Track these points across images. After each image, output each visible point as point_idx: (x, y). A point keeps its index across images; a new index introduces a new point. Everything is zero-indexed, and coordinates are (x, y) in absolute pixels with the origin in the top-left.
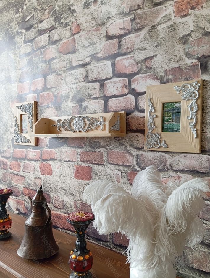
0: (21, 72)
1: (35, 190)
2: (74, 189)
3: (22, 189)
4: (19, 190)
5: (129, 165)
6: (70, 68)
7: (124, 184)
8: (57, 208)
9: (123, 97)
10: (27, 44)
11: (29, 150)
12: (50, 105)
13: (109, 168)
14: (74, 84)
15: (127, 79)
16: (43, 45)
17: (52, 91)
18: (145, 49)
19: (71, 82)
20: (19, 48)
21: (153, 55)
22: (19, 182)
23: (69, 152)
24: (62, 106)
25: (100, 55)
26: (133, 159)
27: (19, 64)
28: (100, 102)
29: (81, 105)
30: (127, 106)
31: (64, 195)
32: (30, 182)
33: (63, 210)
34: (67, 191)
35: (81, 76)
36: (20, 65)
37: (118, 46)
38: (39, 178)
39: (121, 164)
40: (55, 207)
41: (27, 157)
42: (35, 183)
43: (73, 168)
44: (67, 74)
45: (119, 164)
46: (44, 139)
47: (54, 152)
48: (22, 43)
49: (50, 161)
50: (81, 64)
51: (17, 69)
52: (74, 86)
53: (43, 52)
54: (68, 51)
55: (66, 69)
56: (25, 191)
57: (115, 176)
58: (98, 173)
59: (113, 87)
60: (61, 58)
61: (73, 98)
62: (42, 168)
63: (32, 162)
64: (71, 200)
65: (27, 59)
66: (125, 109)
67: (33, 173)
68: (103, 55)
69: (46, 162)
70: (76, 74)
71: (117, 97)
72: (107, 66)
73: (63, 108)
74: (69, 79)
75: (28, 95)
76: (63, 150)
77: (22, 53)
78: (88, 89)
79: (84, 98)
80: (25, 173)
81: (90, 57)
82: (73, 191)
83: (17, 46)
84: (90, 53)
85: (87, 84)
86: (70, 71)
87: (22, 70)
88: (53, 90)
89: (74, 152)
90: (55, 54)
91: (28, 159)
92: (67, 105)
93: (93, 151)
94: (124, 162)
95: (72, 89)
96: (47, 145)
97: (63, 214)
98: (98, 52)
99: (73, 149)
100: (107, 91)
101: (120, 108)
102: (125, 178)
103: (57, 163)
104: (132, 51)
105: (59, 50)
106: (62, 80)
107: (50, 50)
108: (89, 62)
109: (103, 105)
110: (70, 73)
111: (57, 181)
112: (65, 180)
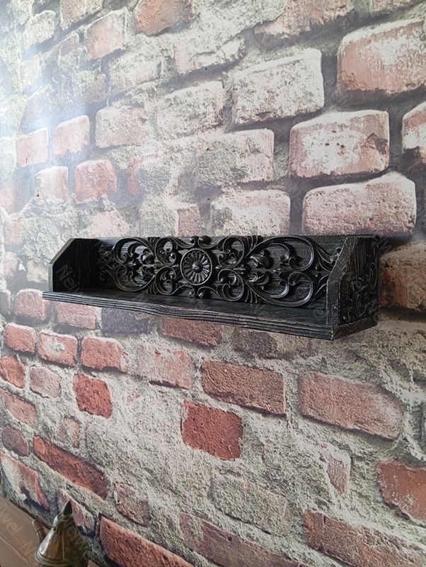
0: (26, 100)
1: (64, 449)
2: (182, 476)
3: (31, 439)
4: (26, 440)
5: (385, 436)
6: (170, 80)
7: (364, 500)
8: (127, 517)
9: (366, 183)
10: (44, 13)
11: (43, 331)
13: (305, 431)
14: (185, 135)
15: (386, 112)
16: (87, 13)
17: (112, 159)
19: (175, 127)
20: (22, 27)
22: (22, 418)
23: (164, 353)
24: (145, 208)
26: (399, 416)
27: (22, 78)
28: (274, 199)
29: (208, 205)
30: (382, 216)
31: (148, 486)
32: (50, 423)
33: (145, 530)
34: (158, 476)
35: (210, 109)
36: (24, 81)
38: (72, 418)
39: (351, 426)
40: (121, 513)
42: (63, 430)
43: (179, 407)
44: (162, 102)
45: (342, 425)
47: (119, 349)
48: (30, 11)
49: (107, 375)
50: (210, 66)
51: (17, 92)
52: (183, 142)
53: (86, 36)
54: (164, 23)
55: (156, 87)
56: (39, 446)
57: (325, 466)
58: (262, 440)
59: (327, 144)
60: (142, 48)
61: (179, 182)
62: (81, 390)
63: (54, 368)
64: (172, 508)
65: (42, 59)
66: (373, 227)
67: (58, 402)
68: (289, 27)
69: (93, 373)
70: (189, 100)
71: (341, 183)
72: (306, 69)
73: (147, 213)
74: (168, 119)
75: (44, 169)
76: (147, 345)
77: (30, 44)
78: (231, 151)
79: (220, 184)
80: (36, 395)
81: (239, 38)
82: (178, 482)
83: (16, 24)
84: (240, 24)
85: (230, 134)
86: (172, 92)
87: (30, 94)
88: (114, 155)
89: (182, 358)
90: (124, 37)
91: (43, 357)
92: (162, 206)
93: (248, 367)
94: (362, 423)
95: (179, 151)
96: (97, 326)
97: (146, 542)
98: (272, 17)
99: (178, 348)
100: (302, 161)
101: (353, 224)
102: (364, 478)
103: (128, 383)
105: (136, 23)
106: (144, 121)
107: (109, 26)
108: (237, 58)
109: (284, 211)
110: (169, 100)
111: (126, 440)
112: (151, 441)
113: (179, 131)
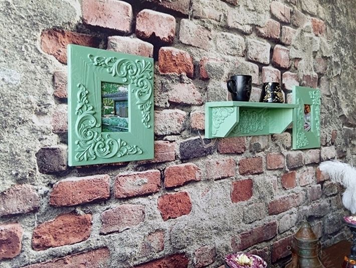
2: (232, 219)
5: (282, 167)
6: (224, 26)
7: (279, 190)
11: (120, 174)
12: (185, 78)
14: (231, 55)
17: (190, 53)
18: (297, 49)
19: (226, 49)
21: (300, 57)
23: (221, 163)
24: (210, 86)
25: (262, 31)
26: (284, 160)
31: (215, 237)
34: (221, 228)
35: (240, 48)
37: (280, 31)
38: (157, 230)
41: (118, 193)
43: (230, 187)
44: (219, 34)
45: (275, 168)
46: (169, 145)
47: (194, 167)
49: (186, 187)
50: (240, 30)
52: (230, 58)
55: (218, 25)
57: (272, 184)
58: (258, 185)
59: (270, 76)
61: (228, 76)
62: (165, 205)
63: (136, 200)
64: (228, 239)
67: (141, 226)
68: (265, 33)
69: (176, 190)
70: (232, 40)
72: (266, 49)
73: (212, 89)
74: (222, 44)
76: (212, 160)
78: (247, 69)
81: (251, 26)
82: (231, 223)
84: (252, 21)
85: (247, 62)
86: (224, 32)
88: (191, 50)
89: (230, 162)
91: (122, 196)
92: (220, 86)
93: (253, 157)
94: (278, 166)
95: (228, 61)
96: (176, 157)
98: (261, 26)
99: (228, 157)
100: (265, 80)
102: (279, 183)
103: (201, 186)
104: (289, 45)
106: (210, 39)
108: (249, 33)
110: (223, 35)
111: (201, 220)
112: (216, 212)
113: (228, 52)
